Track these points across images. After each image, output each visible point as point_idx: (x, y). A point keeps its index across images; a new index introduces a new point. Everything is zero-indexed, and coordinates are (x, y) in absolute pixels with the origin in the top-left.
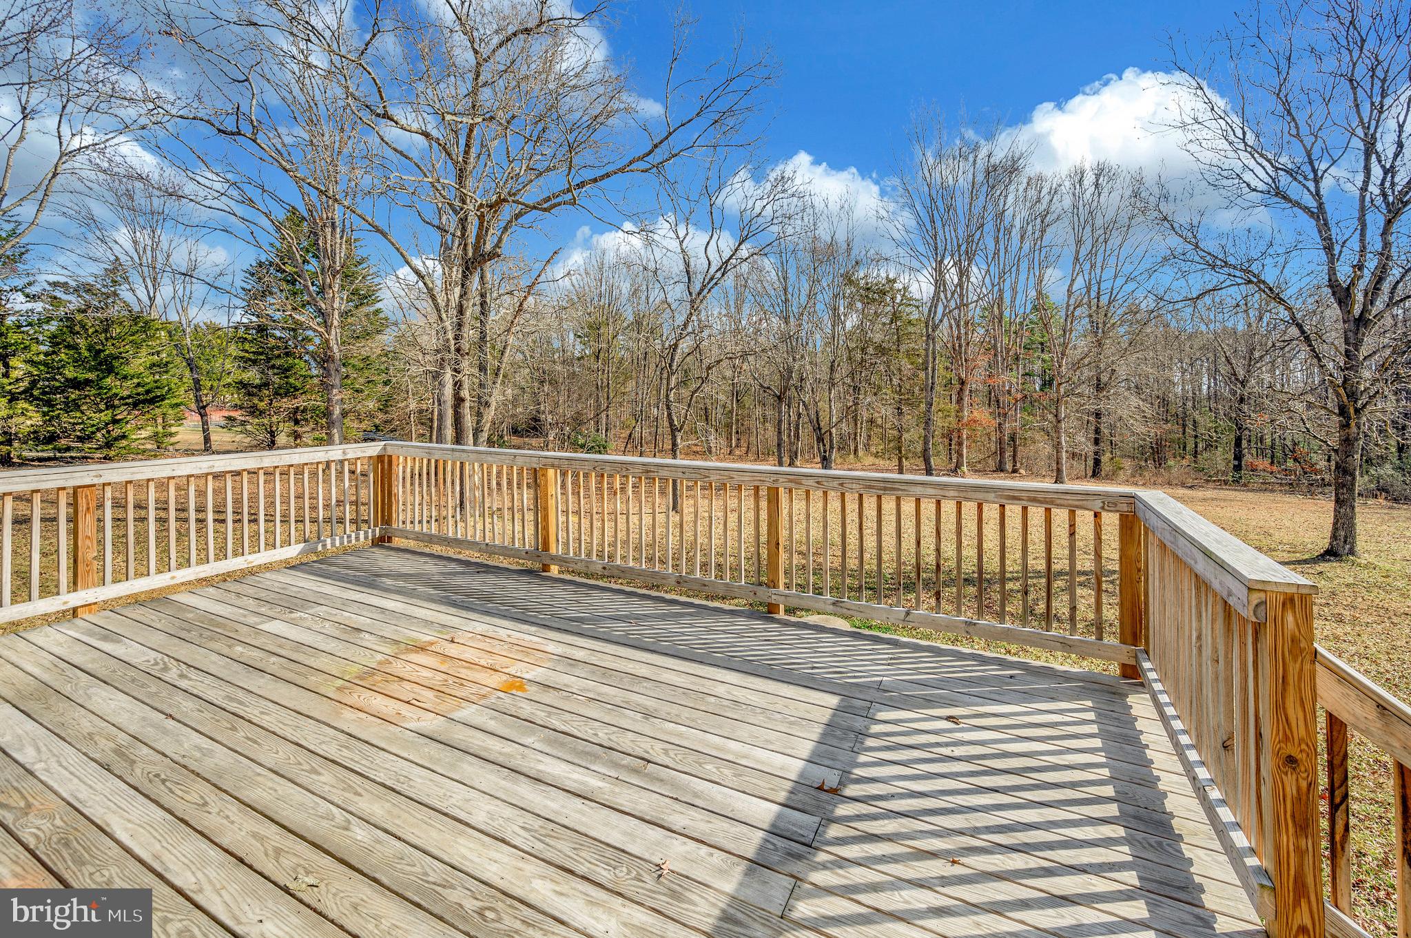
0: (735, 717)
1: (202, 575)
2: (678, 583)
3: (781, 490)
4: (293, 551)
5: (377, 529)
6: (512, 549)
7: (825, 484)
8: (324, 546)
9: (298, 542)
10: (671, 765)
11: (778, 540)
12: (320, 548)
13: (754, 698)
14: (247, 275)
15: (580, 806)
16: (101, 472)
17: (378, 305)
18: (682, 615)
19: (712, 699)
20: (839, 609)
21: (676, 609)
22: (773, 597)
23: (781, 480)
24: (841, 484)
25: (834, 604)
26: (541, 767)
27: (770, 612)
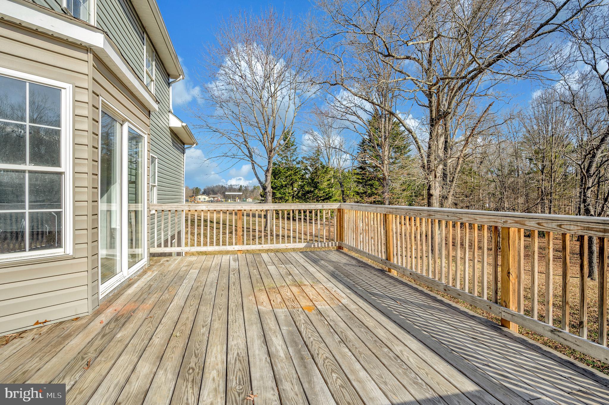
0: (385, 363)
1: (271, 248)
2: (445, 290)
3: (512, 230)
4: (302, 245)
5: (337, 242)
6: (376, 258)
7: (545, 225)
8: (314, 245)
9: (304, 242)
10: (319, 365)
11: (509, 269)
12: (312, 246)
13: (413, 361)
14: (359, 146)
15: (264, 358)
16: (243, 206)
17: (409, 154)
18: (433, 308)
19: (386, 350)
20: (556, 337)
21: (437, 305)
22: (503, 313)
23: (509, 221)
24: (560, 226)
25: (552, 331)
26: (274, 339)
27: (502, 326)
